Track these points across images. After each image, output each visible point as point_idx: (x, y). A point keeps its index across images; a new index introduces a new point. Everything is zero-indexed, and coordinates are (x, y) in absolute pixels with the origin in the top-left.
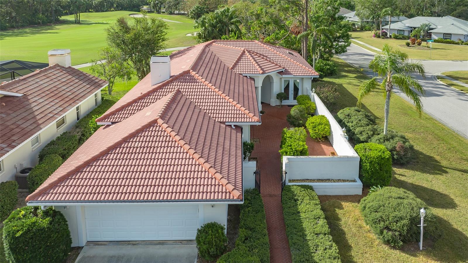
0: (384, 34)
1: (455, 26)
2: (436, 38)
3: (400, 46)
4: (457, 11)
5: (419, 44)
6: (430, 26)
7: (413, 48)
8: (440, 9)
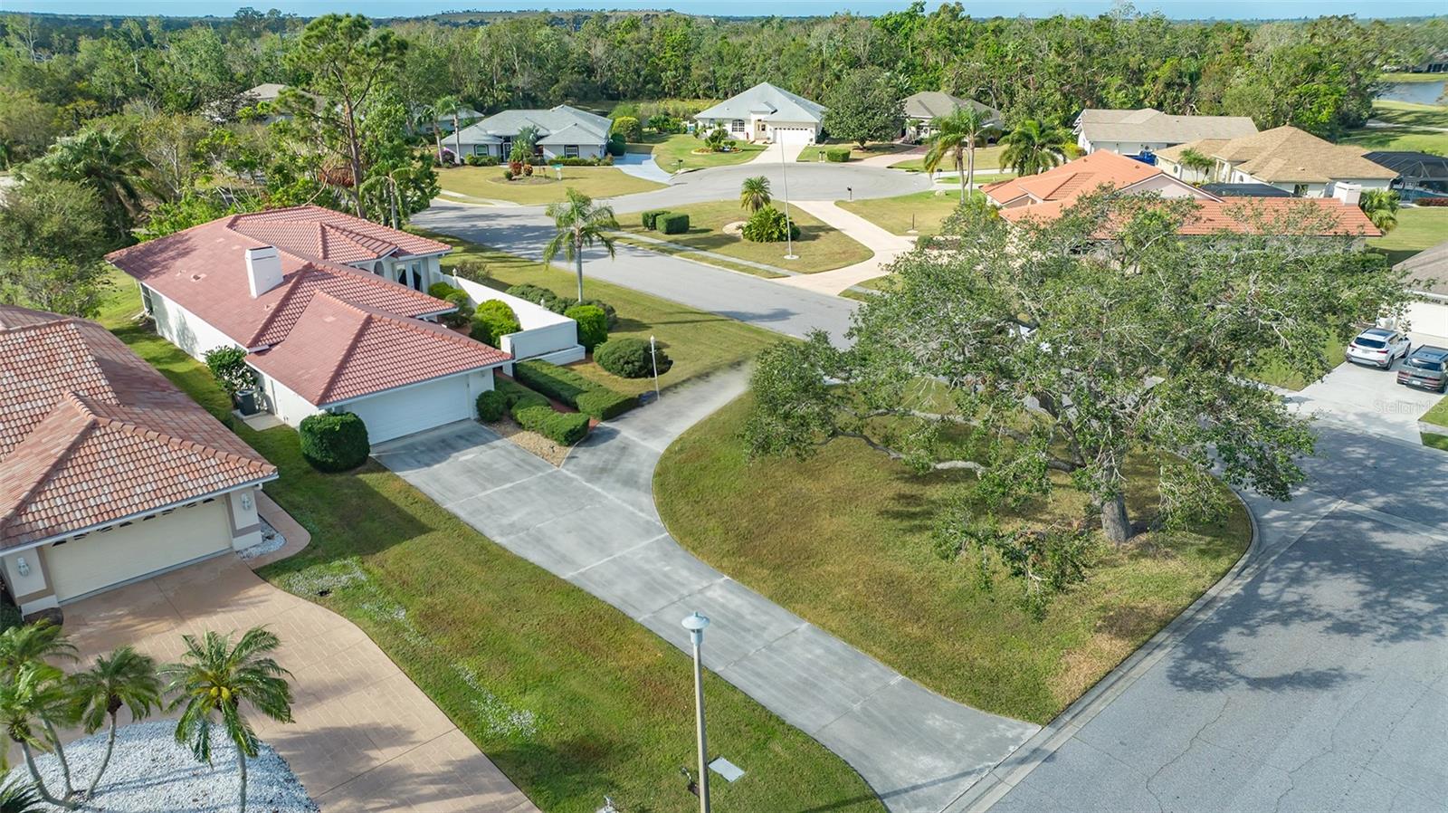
0: (448, 157)
1: (581, 127)
2: (553, 156)
3: (494, 180)
4: (562, 83)
5: (529, 173)
6: (537, 131)
7: (521, 182)
8: (526, 78)
